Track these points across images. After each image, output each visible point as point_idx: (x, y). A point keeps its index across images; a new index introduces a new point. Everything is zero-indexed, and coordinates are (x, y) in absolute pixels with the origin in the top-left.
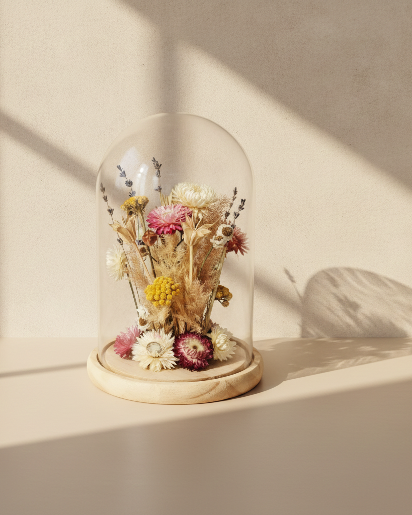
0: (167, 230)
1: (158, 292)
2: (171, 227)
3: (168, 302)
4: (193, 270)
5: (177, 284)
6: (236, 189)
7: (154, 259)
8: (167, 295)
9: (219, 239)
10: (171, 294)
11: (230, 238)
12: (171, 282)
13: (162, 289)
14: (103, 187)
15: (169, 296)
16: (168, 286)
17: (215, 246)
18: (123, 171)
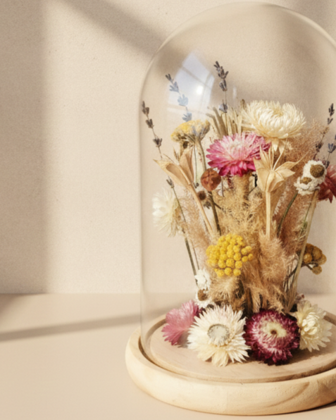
0: (235, 169)
1: (223, 256)
2: (241, 165)
3: (237, 272)
4: (271, 226)
5: (248, 248)
6: (332, 107)
7: (218, 206)
8: (235, 261)
9: (307, 181)
10: (241, 260)
11: (322, 180)
12: (241, 243)
13: (229, 253)
14: (146, 106)
15: (238, 264)
16: (236, 249)
17: (301, 192)
18: (174, 82)
